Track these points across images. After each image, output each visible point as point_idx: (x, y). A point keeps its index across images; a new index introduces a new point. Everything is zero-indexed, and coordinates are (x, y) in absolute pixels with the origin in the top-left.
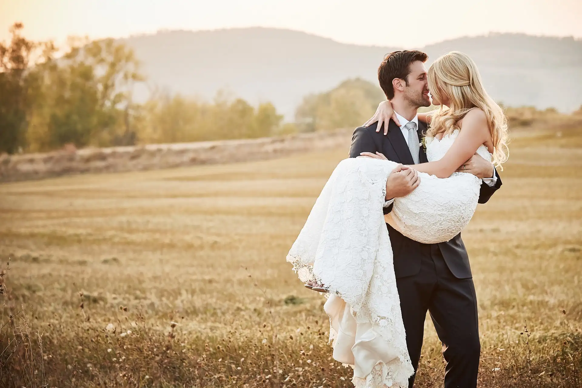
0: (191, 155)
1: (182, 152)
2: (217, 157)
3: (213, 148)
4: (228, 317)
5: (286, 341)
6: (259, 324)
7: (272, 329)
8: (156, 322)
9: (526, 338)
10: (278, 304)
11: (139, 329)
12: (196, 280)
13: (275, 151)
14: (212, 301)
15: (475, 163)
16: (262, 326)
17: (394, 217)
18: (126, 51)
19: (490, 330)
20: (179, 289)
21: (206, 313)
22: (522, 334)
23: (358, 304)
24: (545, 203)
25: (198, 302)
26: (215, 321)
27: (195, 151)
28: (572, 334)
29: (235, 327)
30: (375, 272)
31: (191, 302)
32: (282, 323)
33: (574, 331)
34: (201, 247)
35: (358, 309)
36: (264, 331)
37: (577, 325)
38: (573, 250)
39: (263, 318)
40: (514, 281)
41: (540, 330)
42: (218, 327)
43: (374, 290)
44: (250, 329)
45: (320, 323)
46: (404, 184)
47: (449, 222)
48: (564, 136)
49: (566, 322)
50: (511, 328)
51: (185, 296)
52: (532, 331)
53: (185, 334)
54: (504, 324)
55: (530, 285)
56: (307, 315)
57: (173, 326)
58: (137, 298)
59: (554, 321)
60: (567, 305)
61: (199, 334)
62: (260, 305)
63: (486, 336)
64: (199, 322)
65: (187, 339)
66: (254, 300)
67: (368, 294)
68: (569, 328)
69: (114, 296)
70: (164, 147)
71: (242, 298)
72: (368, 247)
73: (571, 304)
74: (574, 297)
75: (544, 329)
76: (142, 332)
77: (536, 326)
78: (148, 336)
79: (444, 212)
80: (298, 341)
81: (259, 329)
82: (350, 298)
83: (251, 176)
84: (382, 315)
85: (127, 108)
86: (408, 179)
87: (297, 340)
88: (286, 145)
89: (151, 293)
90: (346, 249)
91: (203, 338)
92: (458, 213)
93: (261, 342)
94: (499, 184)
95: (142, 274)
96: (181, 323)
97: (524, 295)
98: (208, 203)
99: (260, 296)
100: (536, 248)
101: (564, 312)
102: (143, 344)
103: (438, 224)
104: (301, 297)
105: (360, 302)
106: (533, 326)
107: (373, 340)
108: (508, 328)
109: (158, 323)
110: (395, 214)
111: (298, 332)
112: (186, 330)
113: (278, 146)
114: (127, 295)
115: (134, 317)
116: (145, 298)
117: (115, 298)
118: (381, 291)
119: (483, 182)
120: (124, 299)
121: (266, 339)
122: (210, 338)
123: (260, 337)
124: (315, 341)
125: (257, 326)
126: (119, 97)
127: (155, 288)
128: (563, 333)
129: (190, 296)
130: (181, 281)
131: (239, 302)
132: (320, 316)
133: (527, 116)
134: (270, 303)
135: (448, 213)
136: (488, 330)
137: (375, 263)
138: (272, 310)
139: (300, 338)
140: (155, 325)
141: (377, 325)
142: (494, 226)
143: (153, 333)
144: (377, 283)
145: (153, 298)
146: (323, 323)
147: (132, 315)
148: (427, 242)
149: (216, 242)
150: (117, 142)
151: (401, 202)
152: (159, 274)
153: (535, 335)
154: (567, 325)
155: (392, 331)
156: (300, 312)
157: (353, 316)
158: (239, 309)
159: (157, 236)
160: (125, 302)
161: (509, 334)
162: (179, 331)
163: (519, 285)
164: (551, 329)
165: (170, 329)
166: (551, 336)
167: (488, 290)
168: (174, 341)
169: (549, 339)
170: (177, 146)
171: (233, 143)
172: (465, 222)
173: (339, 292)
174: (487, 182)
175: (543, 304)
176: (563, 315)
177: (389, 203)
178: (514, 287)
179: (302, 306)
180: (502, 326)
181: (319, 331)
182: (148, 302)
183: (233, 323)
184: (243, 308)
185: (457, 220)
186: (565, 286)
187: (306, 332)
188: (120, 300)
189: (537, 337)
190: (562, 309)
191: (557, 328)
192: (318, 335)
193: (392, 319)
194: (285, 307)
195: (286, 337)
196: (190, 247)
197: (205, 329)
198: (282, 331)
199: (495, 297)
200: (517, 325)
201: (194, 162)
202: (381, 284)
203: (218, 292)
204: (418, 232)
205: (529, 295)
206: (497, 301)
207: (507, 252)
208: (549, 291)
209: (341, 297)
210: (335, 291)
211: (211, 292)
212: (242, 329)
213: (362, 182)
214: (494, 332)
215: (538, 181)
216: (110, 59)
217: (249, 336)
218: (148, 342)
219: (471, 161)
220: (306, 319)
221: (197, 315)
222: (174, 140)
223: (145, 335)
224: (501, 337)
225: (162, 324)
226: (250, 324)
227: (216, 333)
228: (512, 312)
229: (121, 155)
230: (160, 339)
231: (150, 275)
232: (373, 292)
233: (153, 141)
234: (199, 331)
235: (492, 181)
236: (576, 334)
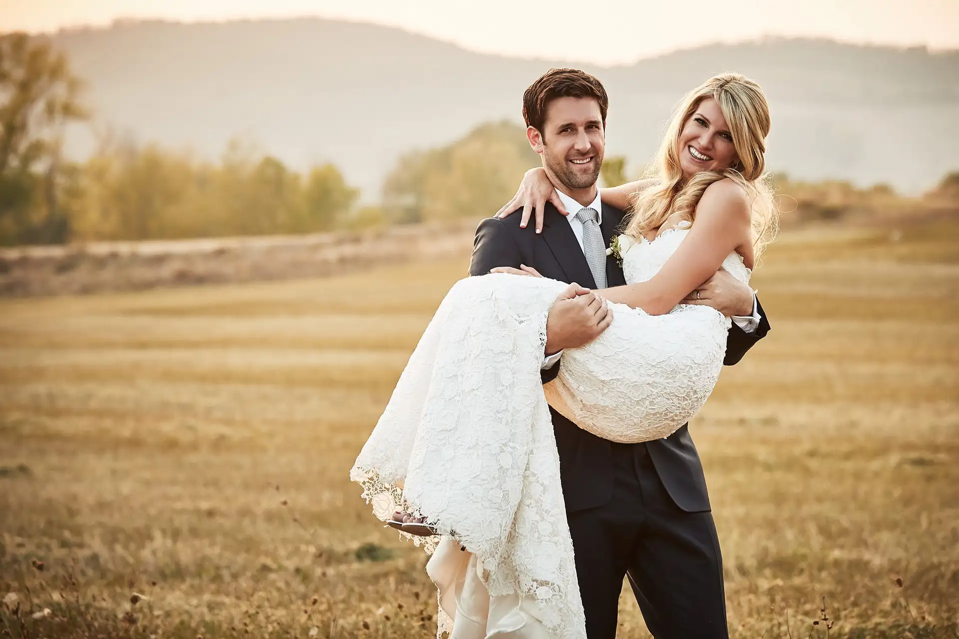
0: (175, 266)
1: (159, 260)
2: (227, 268)
3: (220, 253)
4: (244, 583)
5: (355, 632)
6: (304, 597)
7: (330, 609)
8: (102, 593)
9: (824, 632)
10: (342, 558)
11: (68, 606)
12: (182, 511)
13: (343, 261)
14: (213, 552)
15: (718, 285)
16: (309, 602)
17: (561, 389)
18: (52, 58)
19: (756, 616)
20: (148, 528)
21: (199, 575)
22: (816, 623)
23: (494, 557)
24: (864, 369)
25: (186, 554)
26: (218, 592)
27: (187, 257)
28: (915, 626)
29: (256, 603)
30: (524, 494)
31: (172, 555)
32: (349, 596)
33: (919, 620)
34: (194, 447)
35: (492, 566)
36: (314, 612)
37: (925, 607)
38: (920, 462)
39: (312, 586)
40: (803, 520)
41: (853, 617)
42: (223, 604)
43: (524, 529)
44: (286, 607)
45: (423, 596)
46: (582, 322)
47: (668, 399)
48: (908, 238)
49: (903, 603)
50: (797, 611)
51: (159, 541)
52: (837, 618)
53: (158, 617)
54: (783, 604)
55: (834, 529)
56: (399, 582)
57: (135, 600)
58: (64, 544)
59: (881, 601)
60: (906, 569)
61: (185, 617)
62: (308, 562)
63: (748, 626)
64: (187, 594)
65: (162, 626)
66: (296, 551)
67: (512, 537)
68: (909, 613)
69: (19, 540)
70: (124, 248)
71: (271, 547)
72: (511, 444)
73: (914, 567)
74: (918, 553)
75: (860, 616)
76: (74, 613)
77: (845, 609)
78: (85, 620)
79: (657, 379)
80: (380, 633)
81: (303, 608)
82: (479, 544)
83: (293, 308)
84: (542, 577)
85: (52, 171)
86: (590, 311)
87: (377, 630)
88: (365, 249)
89: (92, 536)
90: (469, 448)
91: (193, 624)
92: (686, 381)
93: (307, 634)
94: (763, 328)
95: (75, 498)
96: (151, 594)
97: (823, 548)
98: (206, 359)
99: (308, 543)
100: (848, 456)
101: (899, 583)
102: (75, 635)
103: (647, 403)
104: (387, 545)
105: (497, 553)
106: (838, 610)
107: (521, 628)
108: (790, 612)
109: (105, 595)
110: (564, 384)
111: (381, 615)
112: (160, 609)
113: (348, 250)
114: (46, 540)
115: (59, 583)
116: (81, 546)
117: (20, 545)
118: (538, 531)
119: (733, 323)
120: (39, 546)
121: (318, 627)
122: (206, 625)
123: (306, 623)
124: (413, 632)
125: (300, 602)
126: (37, 149)
127: (101, 524)
128: (897, 623)
129: (169, 542)
130: (153, 511)
131: (267, 554)
132: (424, 584)
133: (835, 199)
134: (327, 557)
135: (667, 381)
136: (750, 615)
137: (525, 477)
138: (331, 571)
139: (385, 626)
140: (99, 598)
141: (532, 597)
142: (766, 411)
143: (95, 614)
144: (530, 514)
145: (96, 545)
146: (430, 596)
147: (55, 577)
148: (624, 440)
149: (222, 438)
150: (31, 237)
151: (575, 359)
152: (109, 496)
153: (842, 628)
154: (905, 607)
155: (560, 610)
156: (386, 575)
157: (482, 580)
158: (265, 569)
159: (107, 423)
160: (42, 553)
161: (791, 623)
162: (146, 610)
163: (812, 529)
164: (874, 615)
165: (127, 606)
166: (874, 629)
167: (752, 539)
168: (136, 631)
169: (869, 635)
170: (149, 248)
171: (259, 244)
172: (698, 400)
173: (457, 531)
174: (742, 325)
175: (859, 566)
176: (898, 590)
177: (553, 359)
178: (803, 532)
179: (389, 565)
180: (777, 609)
181: (421, 612)
182: (85, 553)
183: (252, 595)
184: (274, 566)
185: (684, 395)
186: (903, 533)
187: (396, 614)
188: (30, 548)
189: (847, 629)
190: (895, 577)
191: (886, 614)
192: (418, 621)
193: (562, 586)
194: (356, 566)
195: (356, 624)
196: (171, 445)
197: (196, 607)
198: (349, 612)
199: (766, 551)
200: (808, 607)
201: (184, 279)
202: (538, 518)
203: (226, 534)
204: (609, 418)
205: (832, 548)
206: (770, 559)
207: (790, 464)
208: (870, 541)
209: (460, 541)
210: (449, 530)
211: (210, 535)
212: (271, 607)
213: (501, 319)
214: (762, 620)
215: (853, 326)
216: (19, 73)
217: (284, 620)
218: (84, 632)
219: (710, 282)
220: (397, 590)
221: (183, 580)
222: (143, 234)
223: (79, 619)
224: (776, 630)
225: (114, 597)
226: (286, 597)
227: (218, 615)
228: (797, 581)
229: (40, 263)
230: (109, 626)
231: (91, 499)
232: (521, 535)
233: (101, 237)
234: (187, 612)
235: (750, 322)
236: (921, 626)
